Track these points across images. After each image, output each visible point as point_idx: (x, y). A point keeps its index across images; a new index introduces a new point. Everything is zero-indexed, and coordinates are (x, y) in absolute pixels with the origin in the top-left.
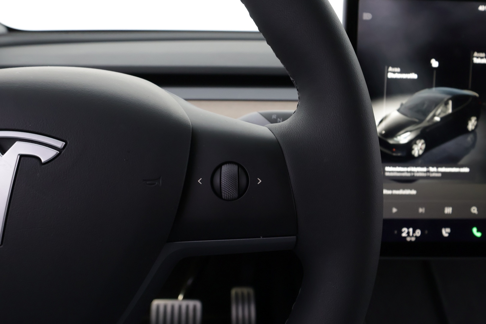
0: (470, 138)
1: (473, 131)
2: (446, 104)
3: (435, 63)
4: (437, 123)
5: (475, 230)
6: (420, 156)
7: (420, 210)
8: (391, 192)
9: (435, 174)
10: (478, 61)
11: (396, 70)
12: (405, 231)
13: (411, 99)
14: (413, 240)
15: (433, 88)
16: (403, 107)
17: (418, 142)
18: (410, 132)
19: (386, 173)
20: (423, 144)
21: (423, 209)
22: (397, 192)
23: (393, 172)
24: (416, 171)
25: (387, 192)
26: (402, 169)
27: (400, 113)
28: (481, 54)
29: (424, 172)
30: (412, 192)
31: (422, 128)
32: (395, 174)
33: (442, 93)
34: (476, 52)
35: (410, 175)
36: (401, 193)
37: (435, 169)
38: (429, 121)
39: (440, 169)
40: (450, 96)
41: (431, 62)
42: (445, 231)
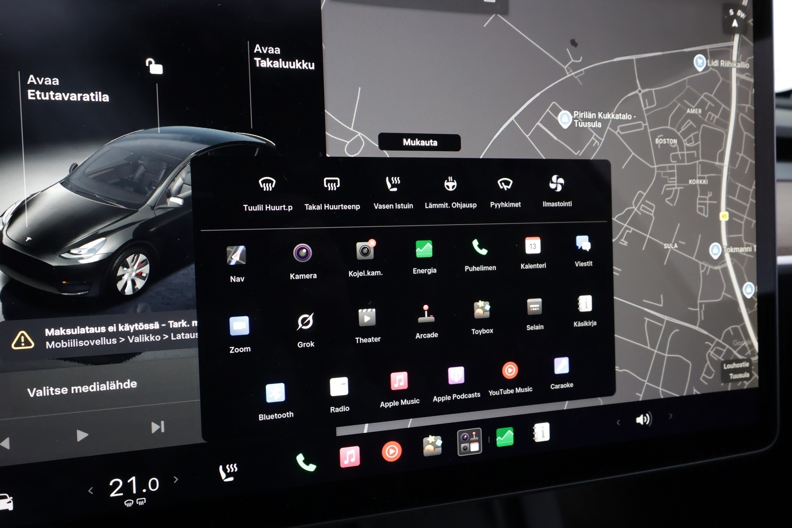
3: (156, 69)
4: (177, 209)
5: (300, 458)
6: (137, 294)
7: (155, 427)
8: (67, 390)
9: (183, 334)
10: (266, 64)
11: (48, 81)
12: (117, 484)
13: (99, 154)
14: (141, 503)
15: (158, 127)
16: (78, 174)
17: (129, 260)
18: (105, 235)
19: (47, 343)
20: (143, 264)
21: (160, 424)
22: (85, 389)
23: (66, 338)
24: (132, 331)
25: (54, 392)
26: (92, 330)
27: (71, 190)
28: (271, 51)
29: (154, 332)
30: (127, 385)
31: (137, 225)
32: (73, 343)
33: (182, 140)
34: (258, 46)
35: (114, 341)
36: (95, 390)
37: (184, 324)
38: (155, 208)
39: (195, 323)
40: (203, 147)
41: (147, 65)
42: (225, 470)
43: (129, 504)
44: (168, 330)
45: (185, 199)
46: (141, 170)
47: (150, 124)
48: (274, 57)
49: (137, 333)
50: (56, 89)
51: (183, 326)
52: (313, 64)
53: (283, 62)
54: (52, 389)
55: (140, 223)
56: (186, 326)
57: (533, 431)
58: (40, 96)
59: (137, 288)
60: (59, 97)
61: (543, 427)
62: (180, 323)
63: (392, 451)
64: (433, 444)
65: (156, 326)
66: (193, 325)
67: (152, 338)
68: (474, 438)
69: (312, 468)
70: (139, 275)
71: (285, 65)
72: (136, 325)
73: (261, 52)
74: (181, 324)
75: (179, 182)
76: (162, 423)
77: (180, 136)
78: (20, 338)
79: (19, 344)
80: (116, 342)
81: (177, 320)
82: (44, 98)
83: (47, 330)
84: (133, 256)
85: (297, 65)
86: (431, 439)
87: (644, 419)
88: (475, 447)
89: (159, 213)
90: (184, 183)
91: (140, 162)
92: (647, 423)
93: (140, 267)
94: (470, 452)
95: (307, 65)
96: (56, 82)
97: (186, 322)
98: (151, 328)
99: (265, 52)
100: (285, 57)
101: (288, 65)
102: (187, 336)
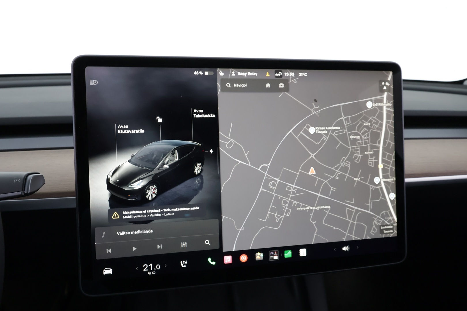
0: (197, 181)
1: (199, 174)
2: (173, 153)
3: (160, 120)
4: (167, 169)
5: (209, 260)
6: (153, 199)
7: (159, 247)
8: (130, 233)
9: (168, 214)
10: (198, 116)
11: (125, 127)
12: (146, 266)
13: (141, 151)
14: (154, 274)
15: (160, 141)
16: (134, 158)
17: (150, 187)
18: (142, 179)
19: (123, 216)
20: (155, 189)
21: (160, 246)
22: (136, 233)
23: (129, 215)
24: (151, 213)
25: (125, 233)
26: (138, 212)
27: (132, 163)
28: (200, 111)
29: (159, 213)
30: (149, 232)
31: (153, 175)
32: (132, 217)
33: (169, 145)
34: (195, 110)
35: (145, 216)
36: (139, 233)
37: (169, 210)
38: (160, 169)
39: (173, 210)
40: (176, 147)
41: (157, 119)
42: (183, 263)
43: (150, 273)
44: (163, 212)
45: (170, 166)
46: (155, 156)
47: (158, 140)
48: (201, 114)
49: (153, 213)
50: (127, 129)
52: (215, 115)
53: (204, 115)
54: (125, 232)
57: (299, 252)
58: (122, 132)
59: (153, 197)
60: (128, 132)
61: (303, 251)
62: (167, 210)
63: (244, 258)
64: (260, 256)
65: (159, 211)
67: (158, 215)
68: (276, 254)
69: (214, 263)
70: (154, 193)
72: (153, 210)
73: (196, 112)
75: (167, 160)
76: (161, 245)
77: (168, 143)
78: (115, 215)
79: (114, 217)
80: (146, 216)
81: (167, 209)
82: (123, 133)
83: (123, 212)
84: (152, 186)
85: (209, 116)
86: (259, 254)
87: (346, 248)
88: (276, 258)
89: (161, 171)
90: (169, 160)
91: (154, 153)
92: (347, 250)
93: (154, 190)
94: (274, 259)
95: (213, 116)
96: (127, 127)
98: (157, 212)
99: (198, 112)
100: (205, 113)
101: (206, 116)
102: (170, 214)
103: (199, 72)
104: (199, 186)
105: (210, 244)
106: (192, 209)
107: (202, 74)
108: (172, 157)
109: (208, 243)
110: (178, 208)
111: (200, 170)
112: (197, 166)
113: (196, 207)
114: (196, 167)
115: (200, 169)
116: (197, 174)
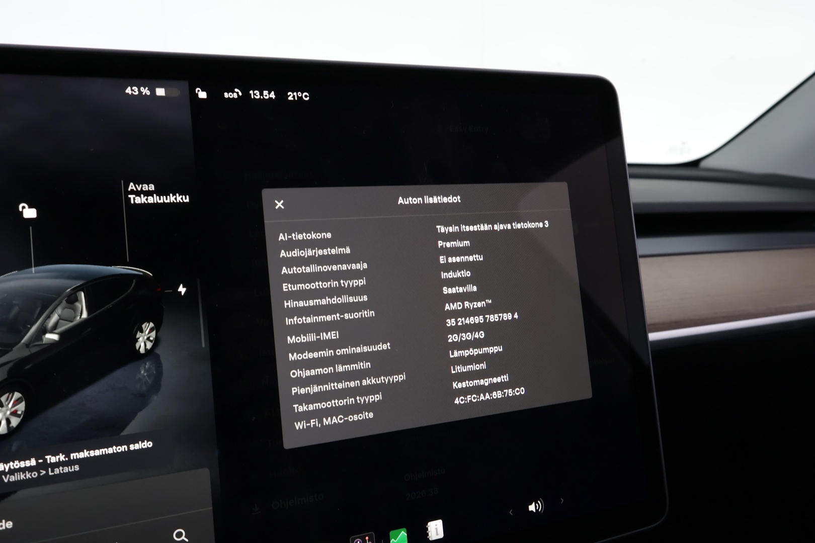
0: (144, 370)
1: (148, 352)
2: (72, 300)
3: (30, 213)
4: (53, 344)
6: (12, 432)
9: (61, 468)
10: (140, 200)
15: (31, 267)
17: (4, 399)
20: (18, 402)
24: (7, 470)
28: (145, 187)
29: (30, 469)
30: (2, 526)
31: (12, 364)
33: (56, 277)
34: (132, 184)
37: (62, 457)
38: (31, 345)
39: (74, 456)
40: (79, 283)
41: (20, 210)
44: (45, 466)
45: (61, 335)
46: (16, 310)
47: (24, 265)
48: (148, 193)
49: (12, 472)
51: (61, 460)
52: (187, 196)
53: (158, 197)
55: (15, 361)
56: (64, 460)
57: (427, 529)
59: (13, 427)
61: (436, 525)
62: (57, 457)
65: (33, 462)
66: (72, 458)
67: (28, 476)
70: (14, 413)
71: (160, 199)
72: (11, 463)
73: (135, 190)
74: (59, 459)
75: (55, 318)
77: (54, 274)
81: (55, 455)
84: (7, 395)
85: (171, 199)
87: (536, 507)
89: (34, 350)
90: (60, 319)
91: (14, 302)
92: (540, 510)
93: (14, 405)
95: (182, 199)
97: (64, 456)
98: (27, 465)
99: (139, 189)
100: (159, 192)
101: (163, 200)
102: (66, 470)
103: (139, 90)
104: (150, 383)
105: (187, 540)
106: (132, 447)
107: (148, 93)
108: (68, 312)
109: (183, 538)
110: (89, 450)
111: (151, 341)
112: (142, 331)
113: (143, 441)
114: (139, 335)
115: (151, 339)
116: (142, 351)
